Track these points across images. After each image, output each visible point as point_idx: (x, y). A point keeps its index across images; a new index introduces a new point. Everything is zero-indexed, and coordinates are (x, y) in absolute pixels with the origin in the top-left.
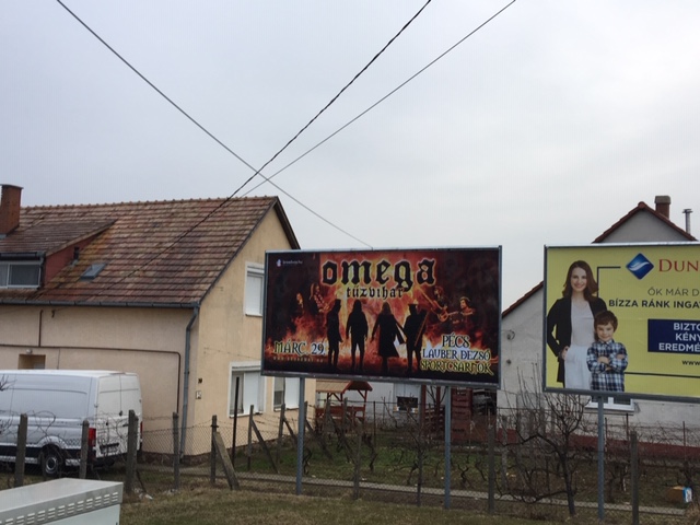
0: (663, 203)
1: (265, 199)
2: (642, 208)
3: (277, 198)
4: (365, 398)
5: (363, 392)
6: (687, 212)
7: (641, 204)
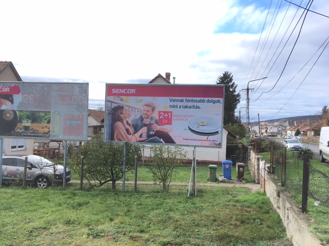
0: (168, 75)
1: (6, 62)
2: (159, 76)
3: (11, 62)
4: (60, 145)
5: (59, 142)
6: (174, 78)
7: (159, 74)
